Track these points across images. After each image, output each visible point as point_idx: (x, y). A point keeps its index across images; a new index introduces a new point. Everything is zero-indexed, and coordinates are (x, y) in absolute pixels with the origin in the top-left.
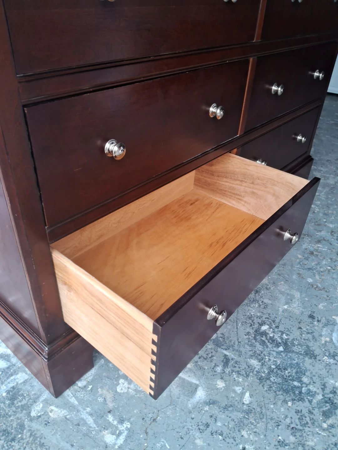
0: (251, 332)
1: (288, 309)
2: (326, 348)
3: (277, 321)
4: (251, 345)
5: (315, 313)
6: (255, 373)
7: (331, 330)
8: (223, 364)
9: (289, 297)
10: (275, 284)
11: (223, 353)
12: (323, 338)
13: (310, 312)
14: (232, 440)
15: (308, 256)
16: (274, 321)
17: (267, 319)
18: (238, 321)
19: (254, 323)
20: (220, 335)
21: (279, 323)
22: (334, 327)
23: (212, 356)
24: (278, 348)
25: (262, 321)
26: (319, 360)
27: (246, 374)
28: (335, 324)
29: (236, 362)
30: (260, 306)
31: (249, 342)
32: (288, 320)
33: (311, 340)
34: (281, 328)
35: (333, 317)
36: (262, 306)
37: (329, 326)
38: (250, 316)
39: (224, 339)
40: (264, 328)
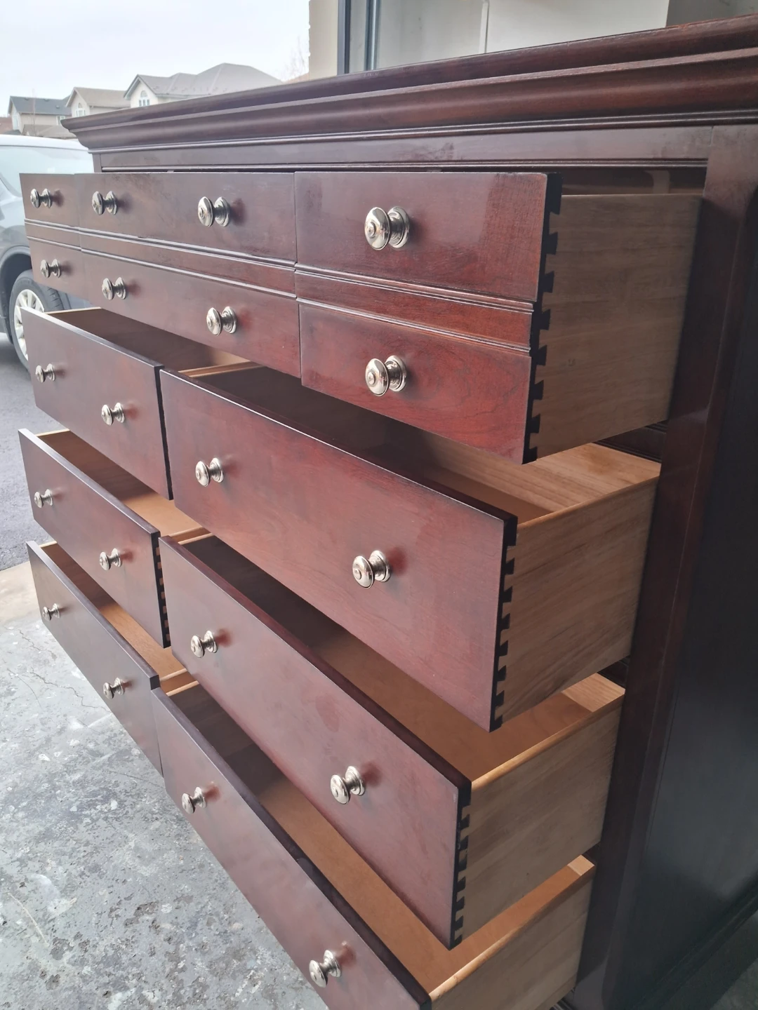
0: (116, 789)
1: (127, 846)
2: (38, 859)
3: (115, 823)
4: (99, 782)
5: (98, 878)
7: (58, 883)
9: (147, 857)
10: (183, 850)
11: (107, 754)
12: (54, 863)
13: (105, 872)
14: (18, 735)
15: (231, 942)
16: (117, 819)
17: (124, 812)
19: (128, 796)
21: (110, 824)
22: (60, 888)
23: (110, 744)
24: (77, 807)
25: (125, 806)
26: (29, 842)
27: (69, 766)
28: (63, 894)
29: (89, 762)
30: (153, 813)
31: (105, 781)
32: (109, 837)
33: (61, 848)
34: (102, 823)
35: (75, 899)
36: (149, 816)
37: (65, 883)
40: (114, 805)
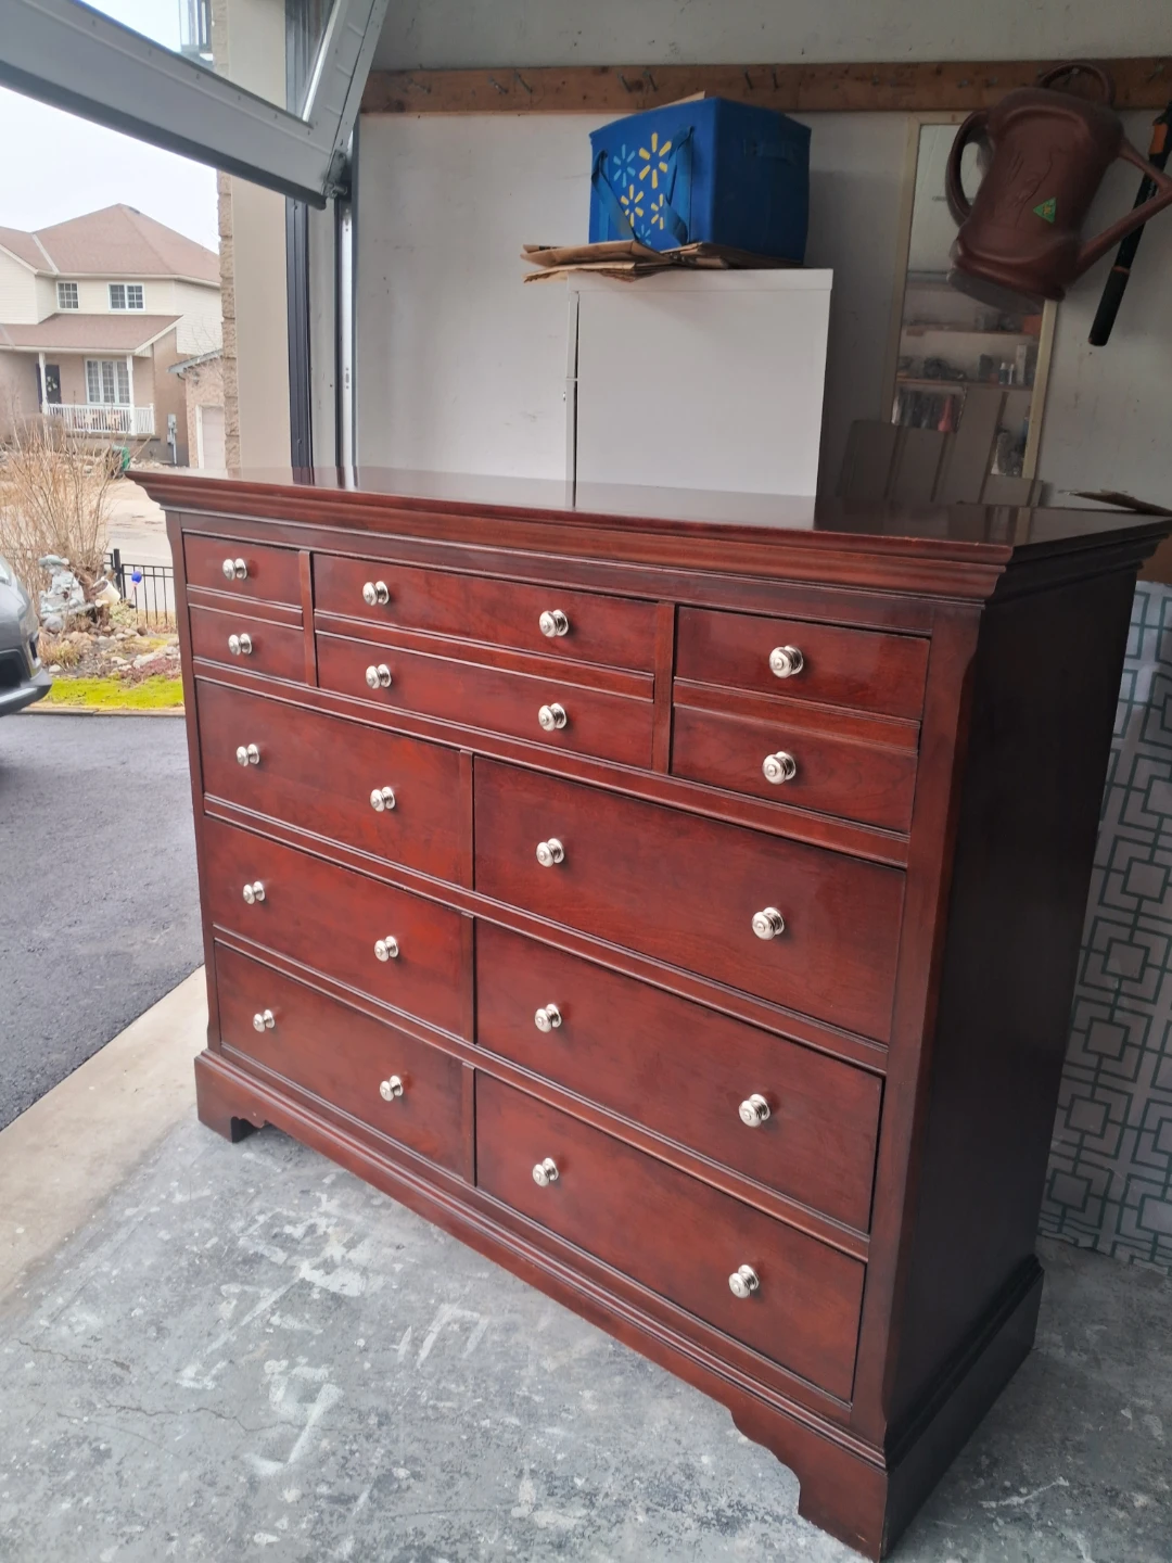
0: (426, 1539)
4: (389, 1541)
6: (322, 1550)
8: (336, 1494)
11: (361, 1493)
18: (452, 1513)
19: (454, 1543)
20: (404, 1485)
23: (351, 1477)
27: (318, 1534)
29: (342, 1516)
31: (398, 1536)
38: (473, 1535)
39: (397, 1492)
